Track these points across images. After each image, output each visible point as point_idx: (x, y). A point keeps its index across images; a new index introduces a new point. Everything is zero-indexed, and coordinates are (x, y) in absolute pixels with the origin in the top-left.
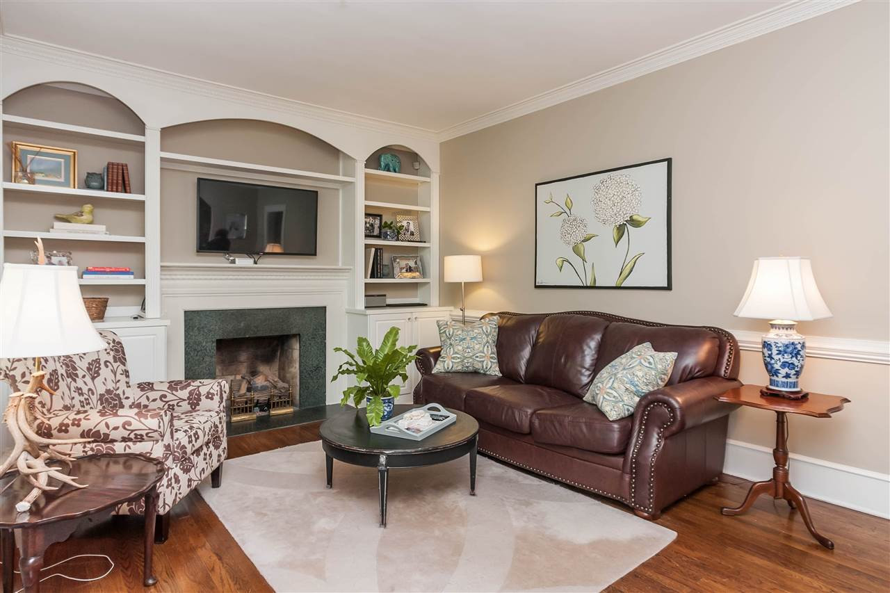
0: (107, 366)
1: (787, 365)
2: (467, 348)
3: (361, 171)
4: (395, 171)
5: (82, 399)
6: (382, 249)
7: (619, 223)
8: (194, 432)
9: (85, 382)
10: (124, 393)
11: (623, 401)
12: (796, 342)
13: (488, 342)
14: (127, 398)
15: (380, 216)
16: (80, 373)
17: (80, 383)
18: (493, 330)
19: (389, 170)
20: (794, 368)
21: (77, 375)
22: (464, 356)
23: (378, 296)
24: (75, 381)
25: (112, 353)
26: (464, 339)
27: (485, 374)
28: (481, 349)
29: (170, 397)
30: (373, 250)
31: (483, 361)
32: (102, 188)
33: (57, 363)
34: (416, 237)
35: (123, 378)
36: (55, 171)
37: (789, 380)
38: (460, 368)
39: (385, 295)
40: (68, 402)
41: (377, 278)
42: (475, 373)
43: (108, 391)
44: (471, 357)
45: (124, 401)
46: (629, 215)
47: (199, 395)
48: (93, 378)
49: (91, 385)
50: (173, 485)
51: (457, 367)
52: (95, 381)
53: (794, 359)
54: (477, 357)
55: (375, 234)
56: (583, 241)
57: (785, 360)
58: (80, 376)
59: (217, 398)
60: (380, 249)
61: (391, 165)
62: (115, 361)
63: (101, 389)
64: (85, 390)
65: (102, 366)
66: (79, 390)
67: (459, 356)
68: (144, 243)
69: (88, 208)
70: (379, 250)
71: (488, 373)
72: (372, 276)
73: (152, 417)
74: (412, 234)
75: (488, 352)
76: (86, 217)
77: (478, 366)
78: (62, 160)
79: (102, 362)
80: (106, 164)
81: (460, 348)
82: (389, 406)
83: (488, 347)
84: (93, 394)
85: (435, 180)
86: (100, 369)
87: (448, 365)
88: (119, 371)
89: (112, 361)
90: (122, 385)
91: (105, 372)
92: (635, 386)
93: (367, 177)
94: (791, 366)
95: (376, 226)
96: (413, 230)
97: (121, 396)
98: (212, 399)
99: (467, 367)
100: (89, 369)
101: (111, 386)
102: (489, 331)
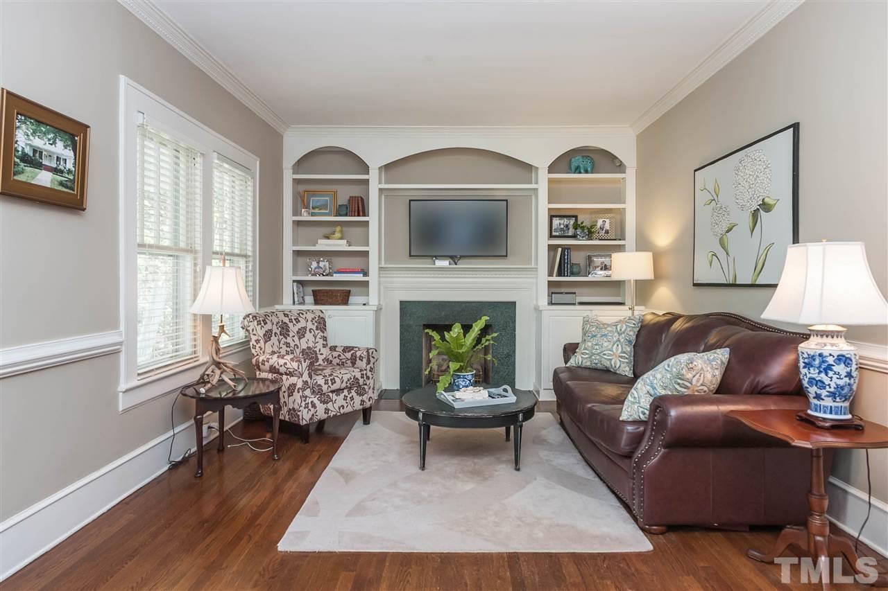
0: (311, 332)
1: (814, 382)
2: (596, 345)
3: (543, 176)
4: (586, 172)
5: (288, 349)
6: (570, 249)
7: (753, 209)
8: (332, 378)
9: (293, 340)
10: (320, 351)
11: (639, 403)
12: (826, 353)
13: (619, 340)
14: (322, 354)
15: (576, 217)
16: (291, 334)
17: (289, 340)
18: (629, 329)
19: (580, 173)
20: (824, 388)
21: (289, 335)
22: (592, 353)
23: (566, 293)
24: (286, 339)
25: (316, 324)
26: (595, 336)
27: (615, 373)
28: (610, 347)
29: (342, 357)
30: (560, 249)
31: (611, 360)
32: (346, 215)
33: (274, 326)
34: (612, 235)
35: (321, 341)
36: (324, 206)
37: (822, 403)
38: (588, 364)
39: (575, 293)
40: (276, 349)
41: (564, 276)
42: (607, 371)
43: (309, 348)
44: (598, 354)
45: (319, 356)
46: (761, 198)
47: (356, 357)
48: (300, 339)
49: (297, 342)
50: (310, 407)
51: (586, 362)
52: (301, 340)
53: (823, 375)
54: (605, 354)
55: (570, 234)
56: (728, 232)
57: (811, 375)
58: (291, 336)
59: (365, 360)
60: (568, 249)
61: (581, 166)
62: (317, 329)
63: (304, 346)
64: (292, 344)
65: (308, 331)
66: (288, 345)
67: (587, 352)
68: (368, 251)
69: (338, 229)
70: (566, 249)
71: (618, 372)
72: (560, 274)
73: (296, 362)
74: (607, 232)
75: (617, 351)
76: (338, 235)
77: (607, 364)
78: (328, 198)
79: (308, 329)
80: (348, 198)
81: (590, 344)
82: (464, 381)
83: (618, 345)
84: (298, 348)
85: (630, 176)
86: (305, 333)
87: (578, 360)
88: (319, 336)
89: (315, 329)
90: (319, 346)
91: (308, 335)
92: (653, 389)
93: (550, 181)
94: (819, 384)
95: (571, 227)
96: (608, 228)
97: (318, 352)
98: (362, 361)
99: (596, 364)
100: (298, 332)
101: (311, 345)
102: (623, 330)
